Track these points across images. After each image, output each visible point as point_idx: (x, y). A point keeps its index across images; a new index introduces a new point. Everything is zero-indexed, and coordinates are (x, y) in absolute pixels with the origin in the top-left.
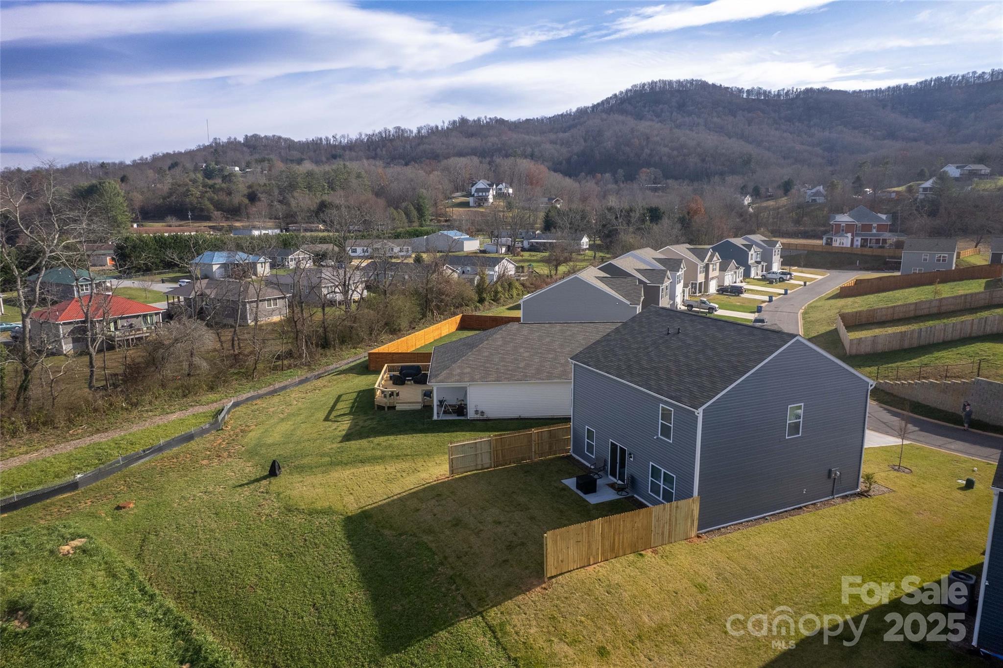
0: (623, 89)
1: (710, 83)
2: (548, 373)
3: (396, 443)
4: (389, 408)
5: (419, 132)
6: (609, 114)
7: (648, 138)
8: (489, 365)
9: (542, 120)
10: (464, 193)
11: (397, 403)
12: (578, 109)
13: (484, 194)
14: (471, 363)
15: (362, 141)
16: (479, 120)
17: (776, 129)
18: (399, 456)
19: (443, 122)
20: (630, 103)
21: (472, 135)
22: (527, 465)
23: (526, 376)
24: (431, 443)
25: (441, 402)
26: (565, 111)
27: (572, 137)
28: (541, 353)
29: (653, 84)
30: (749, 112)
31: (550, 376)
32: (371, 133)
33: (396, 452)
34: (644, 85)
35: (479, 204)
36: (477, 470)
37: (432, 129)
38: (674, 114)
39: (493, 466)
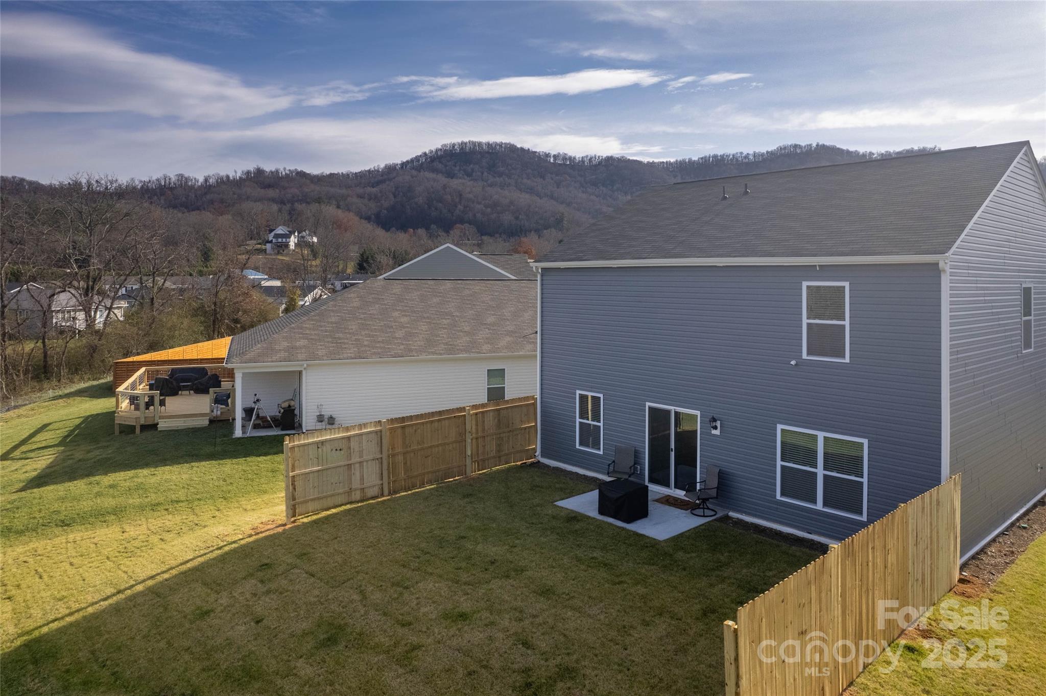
0: (433, 148)
1: (519, 146)
2: (447, 344)
3: (153, 480)
4: (144, 428)
5: (206, 180)
6: (420, 172)
7: (461, 195)
8: (341, 335)
9: (348, 175)
10: (260, 241)
11: (160, 418)
12: (386, 166)
13: (284, 240)
14: (308, 332)
15: (135, 188)
16: (277, 171)
17: (583, 192)
18: (158, 504)
19: (236, 172)
20: (440, 162)
21: (269, 186)
22: (459, 484)
23: (411, 350)
24: (230, 476)
25: (248, 412)
26: (372, 167)
27: (381, 192)
28: (428, 318)
29: (463, 144)
30: (557, 175)
31: (451, 349)
32: (147, 179)
33: (153, 498)
34: (454, 145)
35: (278, 251)
36: (351, 503)
37: (222, 178)
38: (485, 174)
39: (386, 491)
